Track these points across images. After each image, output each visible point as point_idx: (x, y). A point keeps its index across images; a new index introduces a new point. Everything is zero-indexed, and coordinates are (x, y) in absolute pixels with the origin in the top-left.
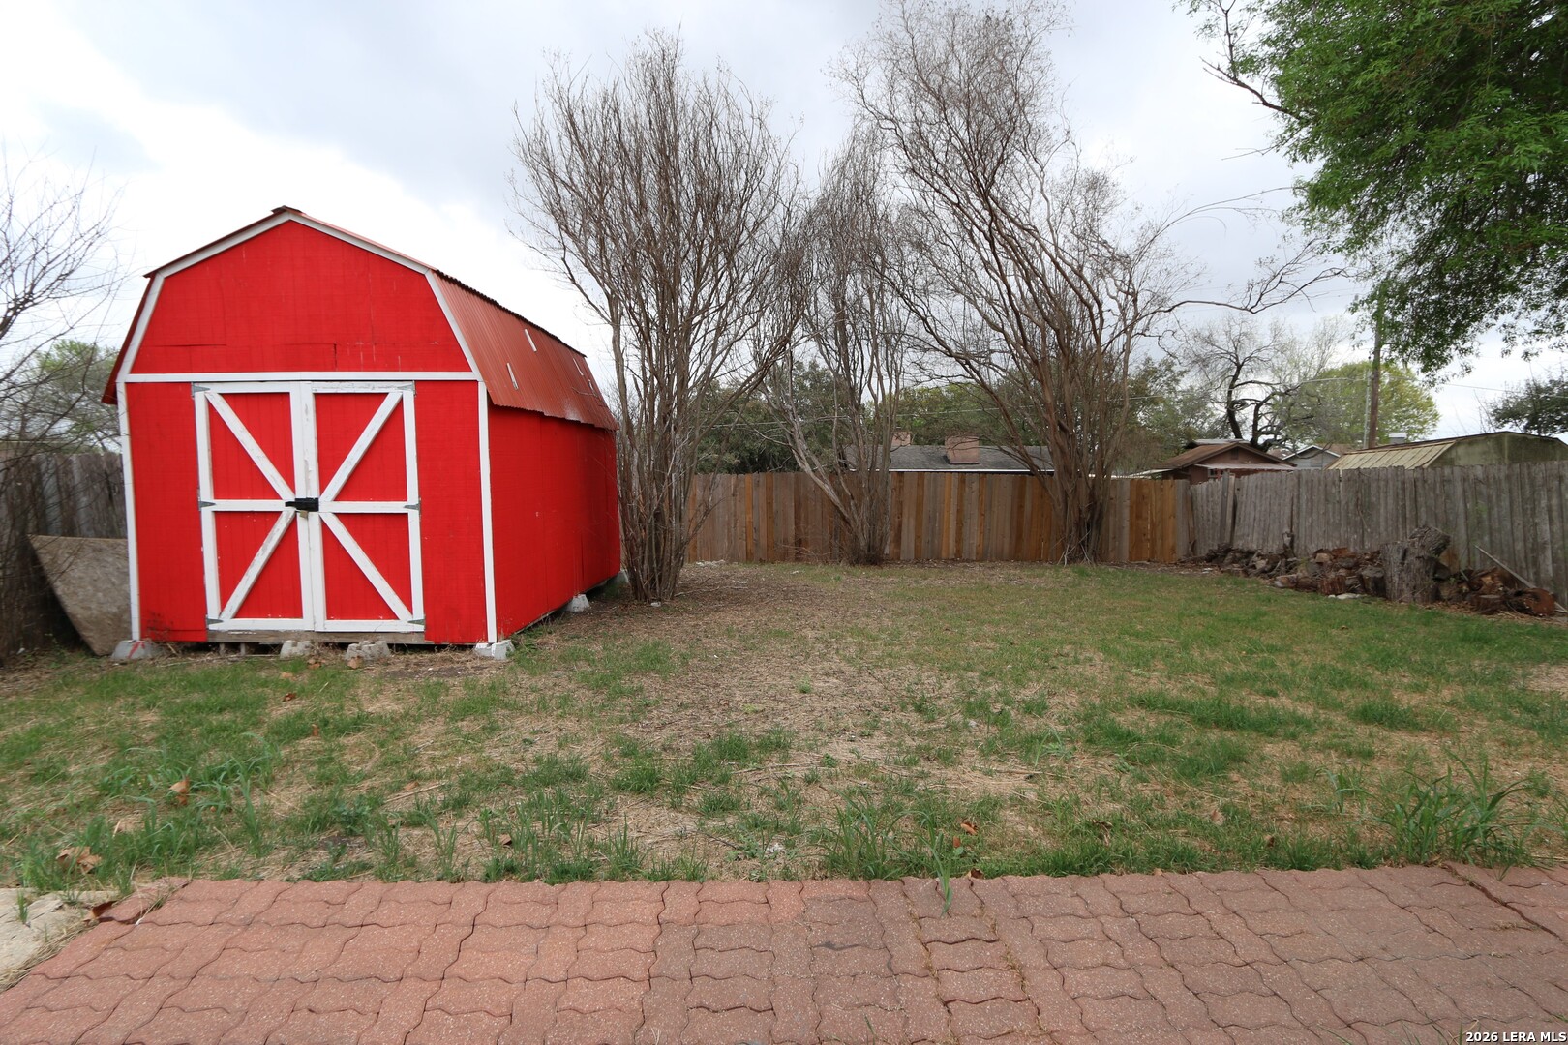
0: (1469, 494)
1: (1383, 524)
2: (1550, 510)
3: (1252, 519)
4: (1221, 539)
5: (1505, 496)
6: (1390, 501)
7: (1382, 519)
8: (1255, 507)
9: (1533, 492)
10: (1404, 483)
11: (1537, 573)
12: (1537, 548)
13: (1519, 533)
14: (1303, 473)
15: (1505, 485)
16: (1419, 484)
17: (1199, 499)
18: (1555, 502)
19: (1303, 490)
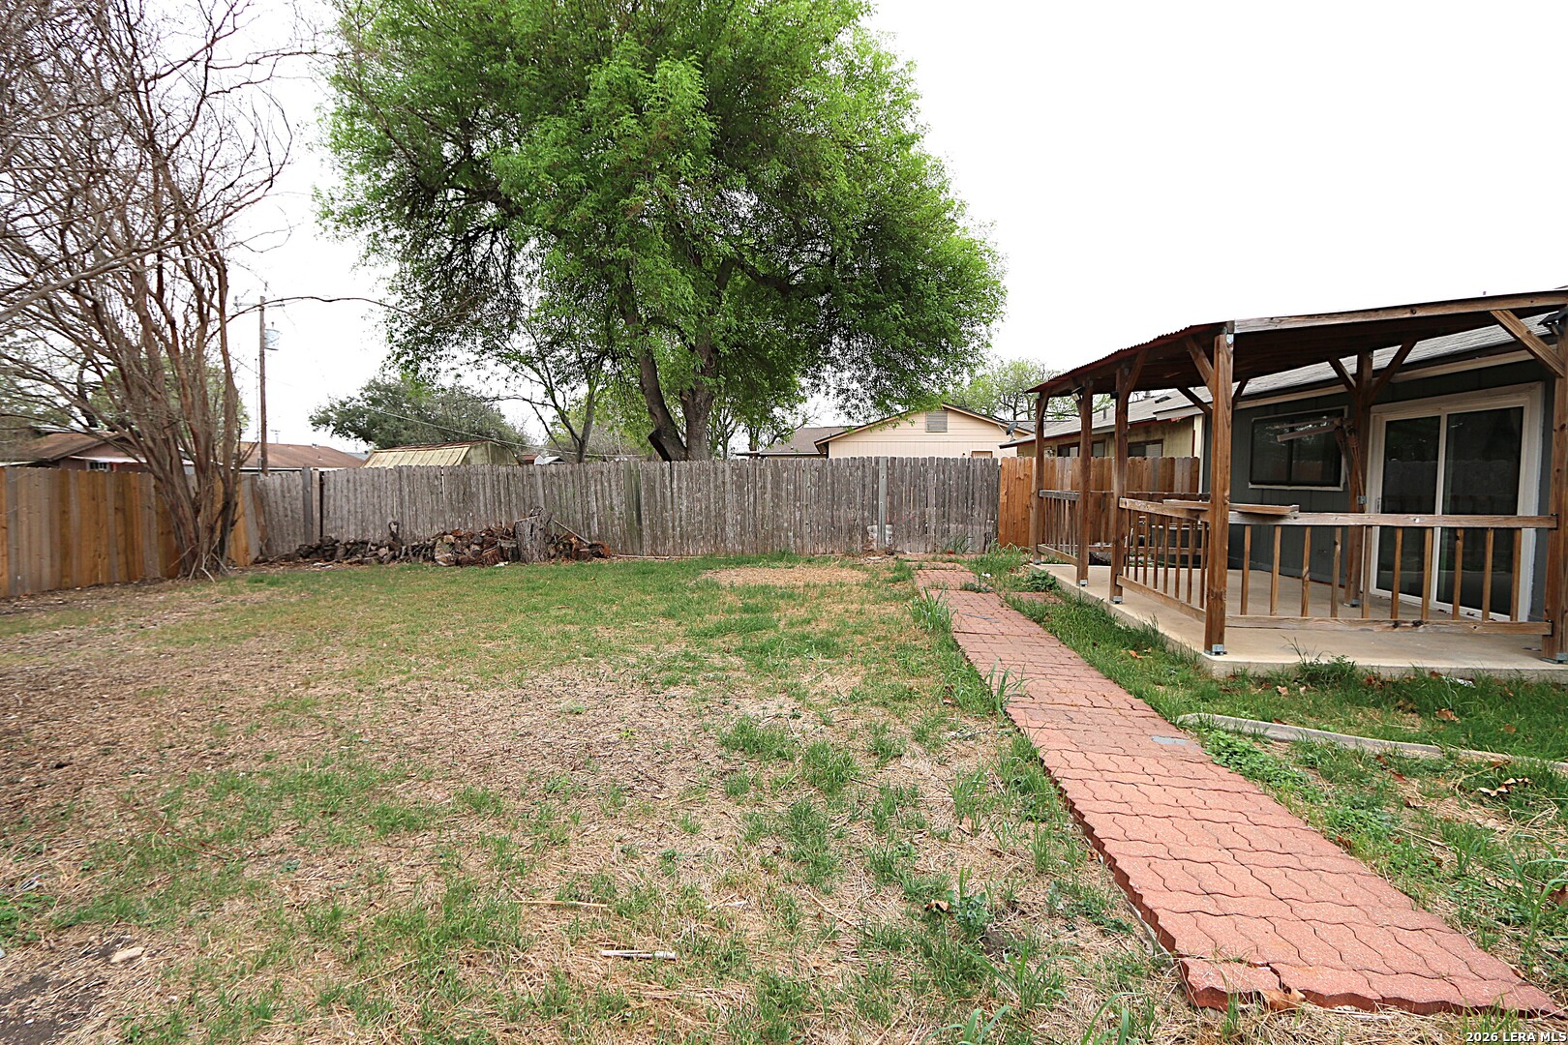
0: (546, 483)
1: (482, 508)
2: (596, 493)
3: (345, 512)
4: (308, 534)
5: (570, 485)
6: (488, 490)
7: (481, 504)
8: (348, 501)
9: (587, 481)
10: (498, 476)
11: (589, 533)
12: (589, 517)
13: (579, 509)
14: (404, 469)
15: (570, 478)
16: (510, 477)
17: (271, 494)
18: (599, 487)
19: (405, 483)
